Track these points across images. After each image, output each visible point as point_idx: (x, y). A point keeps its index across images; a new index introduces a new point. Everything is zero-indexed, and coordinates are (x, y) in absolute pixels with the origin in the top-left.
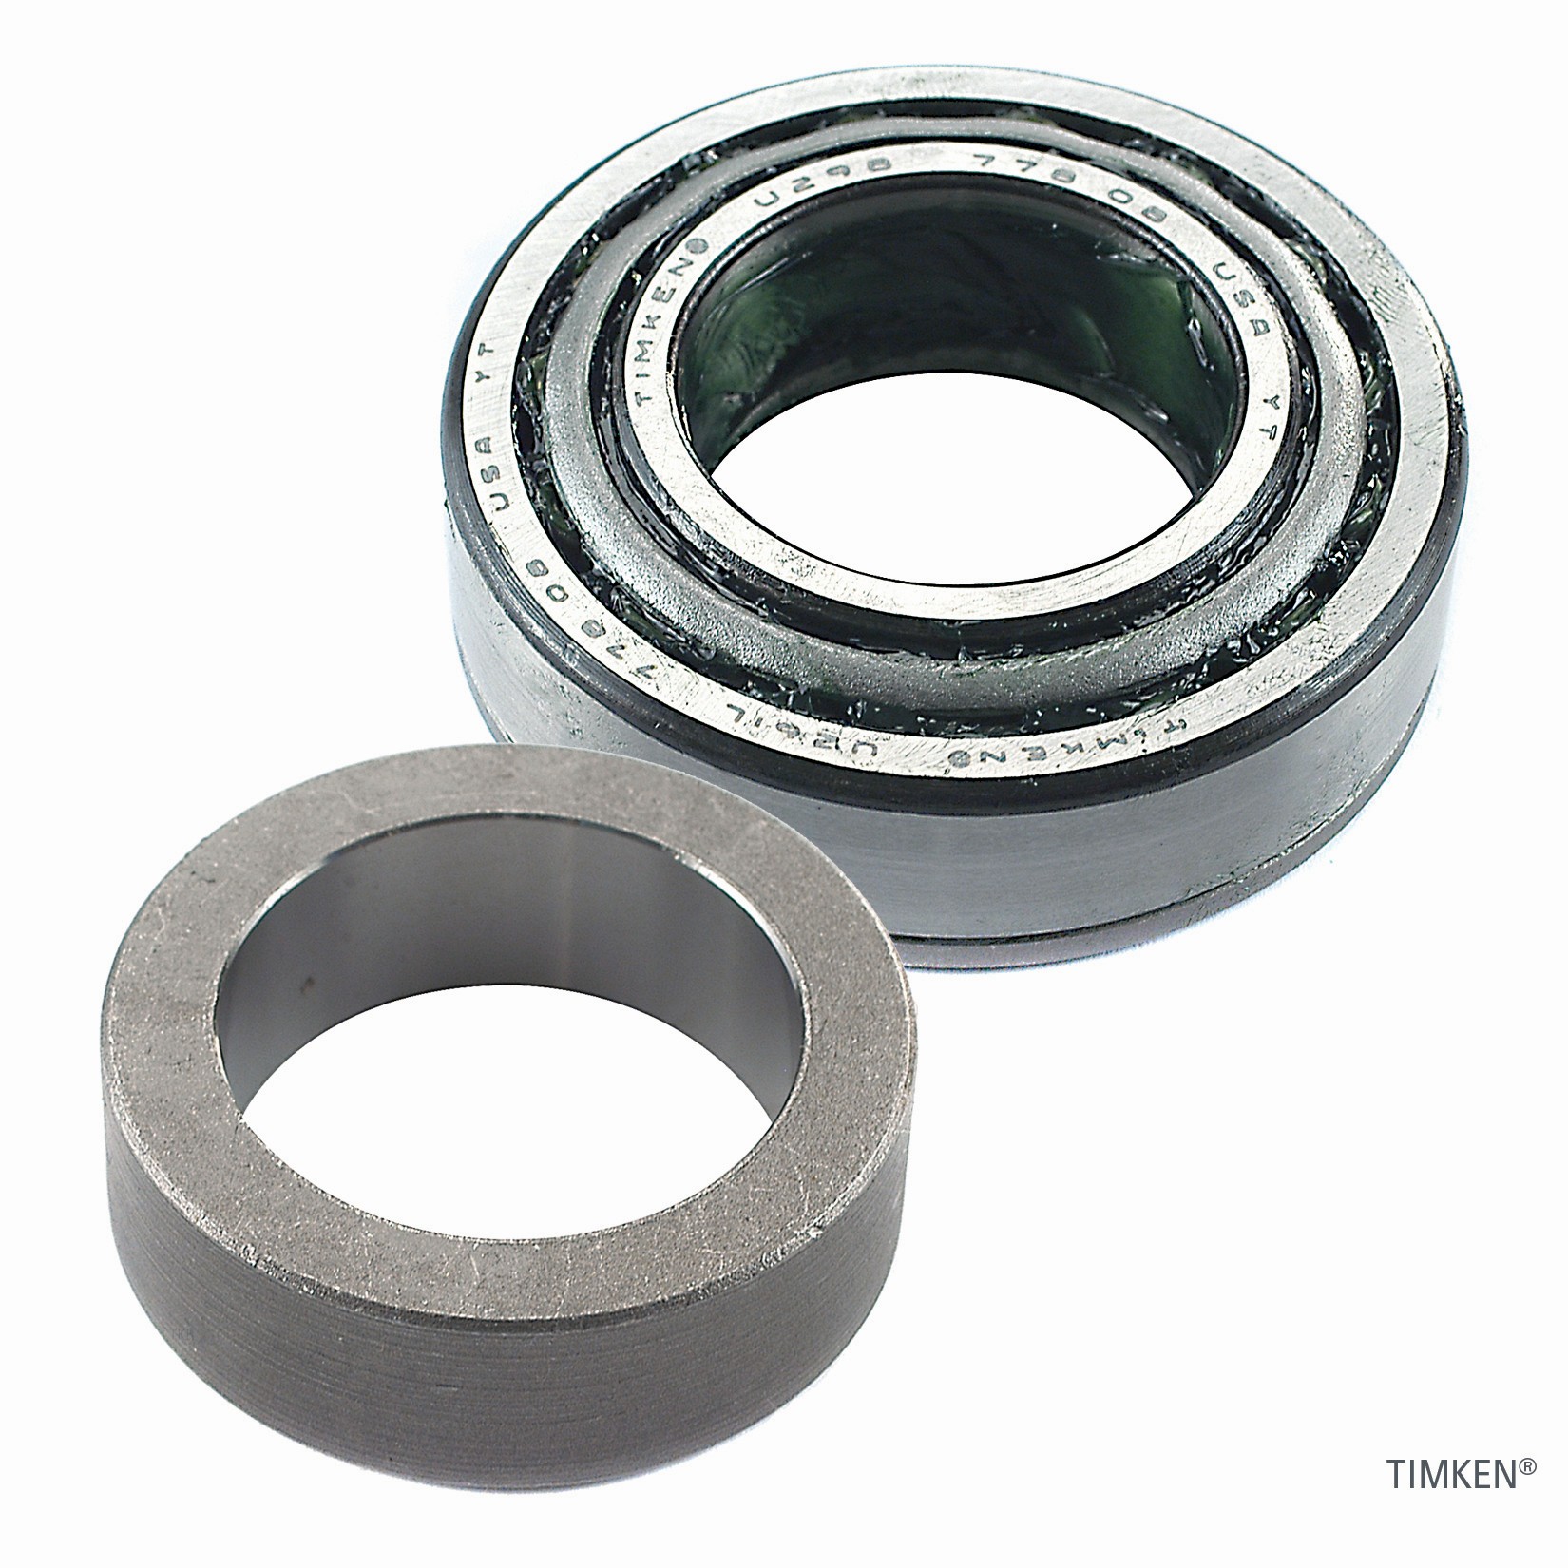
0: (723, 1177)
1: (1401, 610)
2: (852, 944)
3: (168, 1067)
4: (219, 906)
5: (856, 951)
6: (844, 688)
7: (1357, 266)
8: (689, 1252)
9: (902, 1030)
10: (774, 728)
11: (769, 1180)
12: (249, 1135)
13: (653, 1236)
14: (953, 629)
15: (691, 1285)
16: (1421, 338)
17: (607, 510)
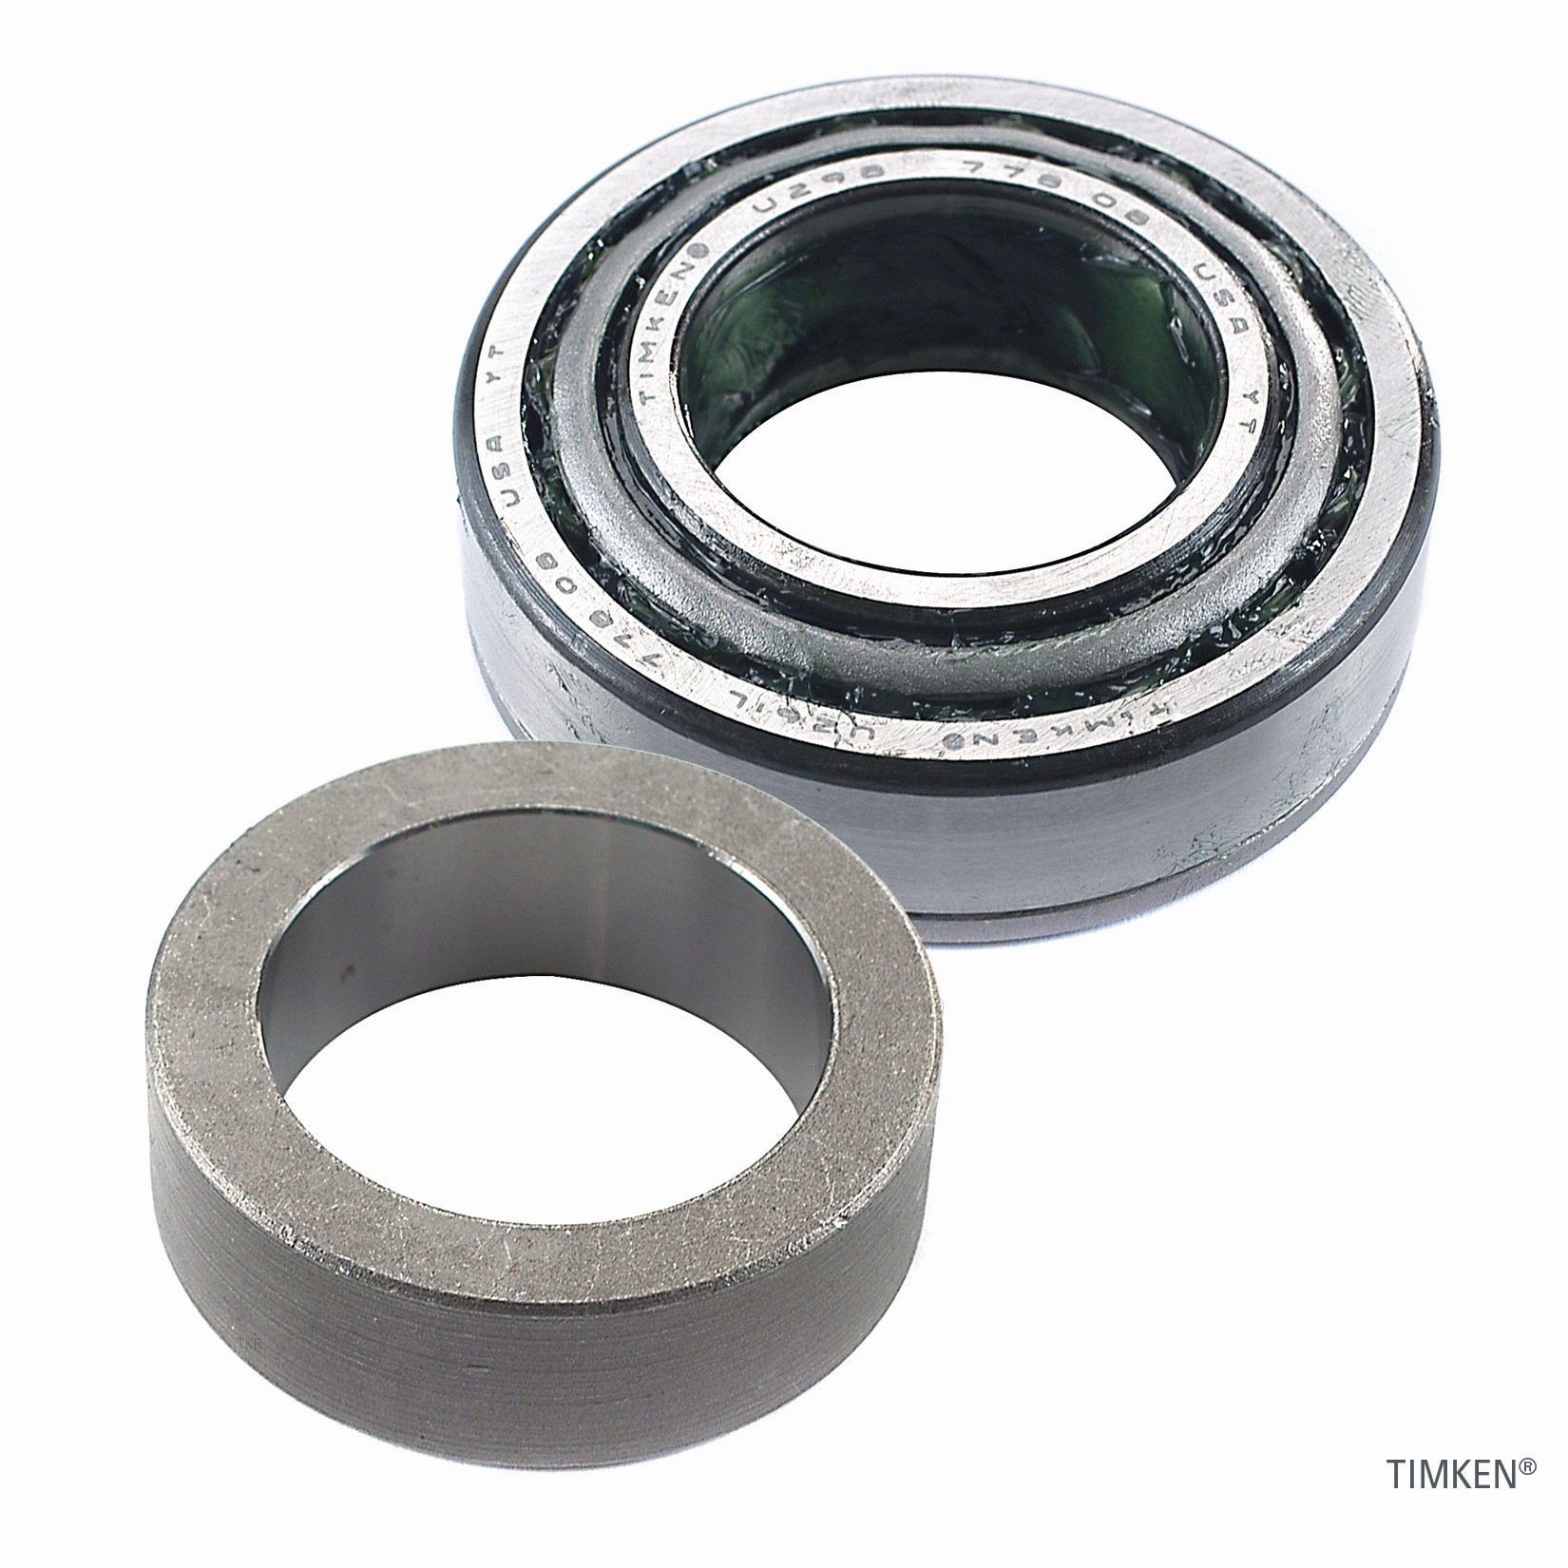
0: (751, 1167)
1: (1377, 596)
2: (881, 942)
3: (211, 1051)
4: (263, 894)
5: (884, 948)
6: (842, 674)
7: (1332, 266)
8: (717, 1240)
9: (928, 1026)
10: (775, 713)
11: (796, 1171)
12: (289, 1118)
13: (682, 1224)
14: (946, 618)
15: (718, 1272)
16: (1393, 334)
17: (613, 505)
